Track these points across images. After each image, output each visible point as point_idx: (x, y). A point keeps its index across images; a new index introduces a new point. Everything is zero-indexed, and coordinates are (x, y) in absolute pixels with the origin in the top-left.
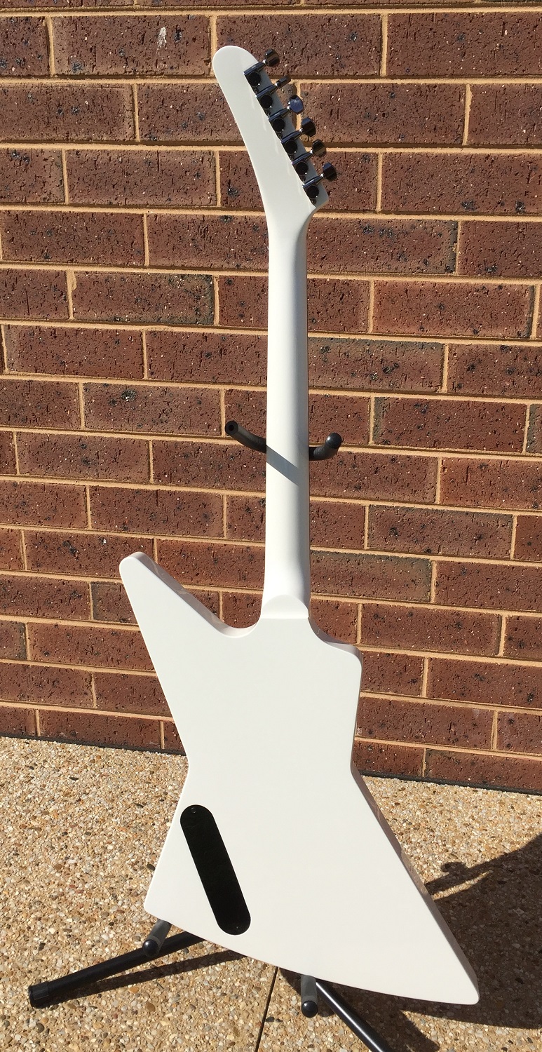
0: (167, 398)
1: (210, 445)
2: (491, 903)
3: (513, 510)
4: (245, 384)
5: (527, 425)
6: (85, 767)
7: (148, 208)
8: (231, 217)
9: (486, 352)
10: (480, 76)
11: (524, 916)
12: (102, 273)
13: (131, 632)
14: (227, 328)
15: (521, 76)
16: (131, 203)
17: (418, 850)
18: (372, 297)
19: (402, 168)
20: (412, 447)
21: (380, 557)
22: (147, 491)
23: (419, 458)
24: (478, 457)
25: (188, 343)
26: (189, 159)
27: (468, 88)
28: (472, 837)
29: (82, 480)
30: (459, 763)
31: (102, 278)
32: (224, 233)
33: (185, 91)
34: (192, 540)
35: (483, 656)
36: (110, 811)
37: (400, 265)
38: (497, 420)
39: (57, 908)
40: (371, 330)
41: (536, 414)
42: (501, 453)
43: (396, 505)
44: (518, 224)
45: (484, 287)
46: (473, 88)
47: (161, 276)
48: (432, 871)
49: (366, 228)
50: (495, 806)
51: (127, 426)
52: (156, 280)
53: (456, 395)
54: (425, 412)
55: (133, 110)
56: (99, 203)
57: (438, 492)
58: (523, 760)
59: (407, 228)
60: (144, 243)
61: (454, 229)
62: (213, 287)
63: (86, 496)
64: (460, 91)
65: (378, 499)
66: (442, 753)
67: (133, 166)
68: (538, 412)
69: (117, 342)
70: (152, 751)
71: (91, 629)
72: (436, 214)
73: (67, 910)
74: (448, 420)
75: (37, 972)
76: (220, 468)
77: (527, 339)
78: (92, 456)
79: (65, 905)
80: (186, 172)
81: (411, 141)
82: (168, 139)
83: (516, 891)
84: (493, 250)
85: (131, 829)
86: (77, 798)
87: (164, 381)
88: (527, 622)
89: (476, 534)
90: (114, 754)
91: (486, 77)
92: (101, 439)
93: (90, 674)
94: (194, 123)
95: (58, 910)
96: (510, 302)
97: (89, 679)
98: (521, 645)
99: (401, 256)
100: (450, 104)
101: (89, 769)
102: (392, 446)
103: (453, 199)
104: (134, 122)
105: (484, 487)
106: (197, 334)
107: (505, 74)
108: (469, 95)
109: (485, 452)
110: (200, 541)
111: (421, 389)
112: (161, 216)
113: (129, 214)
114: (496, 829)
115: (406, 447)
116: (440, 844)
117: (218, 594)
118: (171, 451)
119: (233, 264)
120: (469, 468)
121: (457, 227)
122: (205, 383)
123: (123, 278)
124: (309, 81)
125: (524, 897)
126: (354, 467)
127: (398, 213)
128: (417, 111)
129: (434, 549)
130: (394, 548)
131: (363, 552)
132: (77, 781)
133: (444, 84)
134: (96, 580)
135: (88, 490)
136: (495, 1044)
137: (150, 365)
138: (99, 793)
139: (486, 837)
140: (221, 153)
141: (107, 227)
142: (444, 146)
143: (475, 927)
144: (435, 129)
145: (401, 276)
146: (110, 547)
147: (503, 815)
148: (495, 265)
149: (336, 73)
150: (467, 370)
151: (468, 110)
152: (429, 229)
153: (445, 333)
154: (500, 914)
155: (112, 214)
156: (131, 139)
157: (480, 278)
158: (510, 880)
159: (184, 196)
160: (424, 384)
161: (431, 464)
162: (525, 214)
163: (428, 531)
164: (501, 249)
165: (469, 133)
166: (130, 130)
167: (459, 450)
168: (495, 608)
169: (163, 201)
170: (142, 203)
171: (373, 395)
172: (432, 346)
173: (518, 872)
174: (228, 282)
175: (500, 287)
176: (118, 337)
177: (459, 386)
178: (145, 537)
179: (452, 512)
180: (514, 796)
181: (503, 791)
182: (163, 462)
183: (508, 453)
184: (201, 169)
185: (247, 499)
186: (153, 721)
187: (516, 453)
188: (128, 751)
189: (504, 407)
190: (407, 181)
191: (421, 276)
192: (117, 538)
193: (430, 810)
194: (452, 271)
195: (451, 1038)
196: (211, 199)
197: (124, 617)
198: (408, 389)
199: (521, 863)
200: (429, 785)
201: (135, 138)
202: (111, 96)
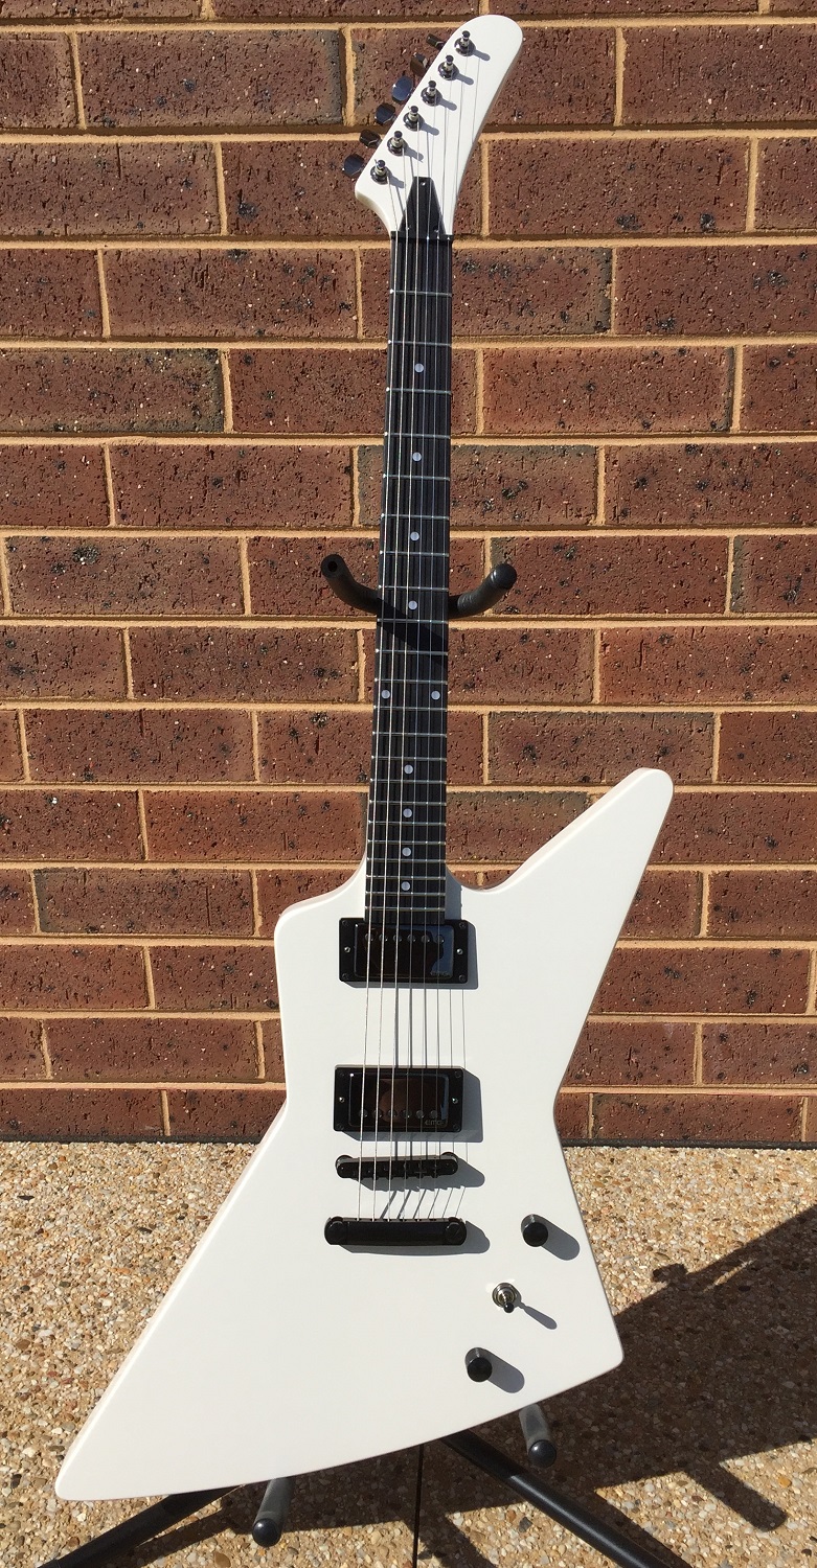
0: (150, 556)
1: (227, 631)
2: (735, 1322)
3: (713, 706)
4: (280, 528)
5: (731, 569)
6: (43, 1177)
7: (104, 240)
8: (245, 252)
9: (663, 456)
10: (637, 15)
11: (790, 1337)
12: (30, 351)
13: (105, 947)
14: (246, 437)
15: (701, 14)
16: (74, 232)
17: (607, 1253)
18: (481, 376)
19: (520, 165)
20: (554, 616)
21: (509, 795)
22: (123, 713)
23: (566, 632)
24: (656, 624)
25: (183, 464)
26: (170, 157)
27: (620, 34)
28: (684, 1223)
29: (10, 700)
30: (645, 1110)
31: (30, 360)
32: (235, 279)
33: (159, 44)
34: (202, 789)
35: (677, 939)
36: (97, 1244)
37: (524, 321)
38: (684, 564)
39: (33, 1414)
40: (480, 430)
41: (745, 551)
42: (692, 615)
43: (531, 709)
44: (705, 249)
45: (656, 353)
46: (628, 33)
47: (132, 354)
48: (634, 1283)
49: (467, 264)
50: (709, 1172)
51: (84, 606)
52: (124, 360)
53: (619, 527)
54: (571, 557)
55: (73, 76)
56: (21, 233)
57: (597, 684)
58: (743, 1097)
59: (532, 261)
60: (100, 298)
61: (607, 262)
62: (221, 369)
63: (19, 727)
64: (607, 39)
65: (502, 703)
66: (618, 1097)
67: (76, 170)
68: (747, 547)
69: (62, 466)
70: (152, 1140)
71: (37, 947)
72: (577, 238)
73: (49, 1415)
74: (608, 568)
75: (14, 1525)
76: (245, 668)
77: (726, 433)
78: (27, 660)
79: (45, 1407)
80: (167, 178)
81: (533, 121)
82: (133, 124)
83: (769, 1299)
84: (669, 293)
85: (138, 1270)
86: (37, 1228)
87: (144, 529)
88: (743, 878)
89: (658, 747)
90: (88, 1152)
91: (647, 15)
92: (41, 631)
93: (38, 1024)
94: (177, 95)
95: (34, 1416)
96: (698, 374)
97: (36, 1032)
98: (733, 916)
99: (525, 307)
100: (592, 60)
101: (48, 1179)
102: (522, 616)
103: (602, 213)
104: (76, 97)
105: (669, 671)
106: (196, 448)
107: (676, 11)
108: (622, 45)
109: (667, 616)
110: (215, 789)
111: (563, 521)
112: (128, 254)
113: (72, 251)
114: (718, 1207)
115: (544, 616)
116: (638, 1239)
117: (250, 874)
118: (160, 645)
119: (252, 329)
120: (643, 643)
121: (611, 257)
122: (213, 528)
123: (66, 357)
124: (365, 26)
125: (783, 1307)
126: (463, 653)
127: (516, 238)
128: (541, 71)
129: (594, 777)
130: (531, 780)
131: (482, 789)
132: (32, 1201)
133: (582, 28)
134: (41, 866)
135: (21, 717)
136: (790, 1545)
137: (120, 503)
138: (72, 1216)
139: (706, 1221)
140: (225, 146)
141: (36, 274)
142: (585, 127)
143: (718, 1363)
144: (570, 100)
145: (525, 340)
146: (63, 811)
147: (723, 1185)
148: (672, 316)
149: (408, 13)
150: (636, 487)
151: (621, 69)
152: (567, 263)
153: (598, 429)
154: (752, 1339)
155: (43, 251)
156: (71, 125)
157: (651, 338)
158: (756, 1283)
159: (165, 218)
160: (569, 513)
161: (583, 640)
162: (715, 233)
163: (583, 748)
164: (681, 291)
165: (624, 106)
166: (68, 110)
167: (626, 615)
168: (692, 863)
169: (130, 227)
170: (94, 231)
171: (488, 536)
172: (579, 452)
173: (766, 1269)
174: (245, 360)
175: (682, 351)
176: (63, 459)
177: (624, 513)
178: (123, 789)
179: (620, 714)
180: (734, 1153)
181: (716, 1147)
182: (149, 664)
183: (702, 615)
184: (193, 173)
185: (291, 715)
186: (150, 1091)
187: (716, 615)
188: (111, 1144)
189: (694, 542)
190: (529, 186)
191: (556, 340)
192: (75, 794)
193: (612, 1189)
194: (605, 330)
195: (720, 1545)
196: (210, 223)
197: (93, 924)
198: (544, 522)
199: (767, 1254)
200: (602, 1150)
201: (78, 122)
202: (34, 53)
